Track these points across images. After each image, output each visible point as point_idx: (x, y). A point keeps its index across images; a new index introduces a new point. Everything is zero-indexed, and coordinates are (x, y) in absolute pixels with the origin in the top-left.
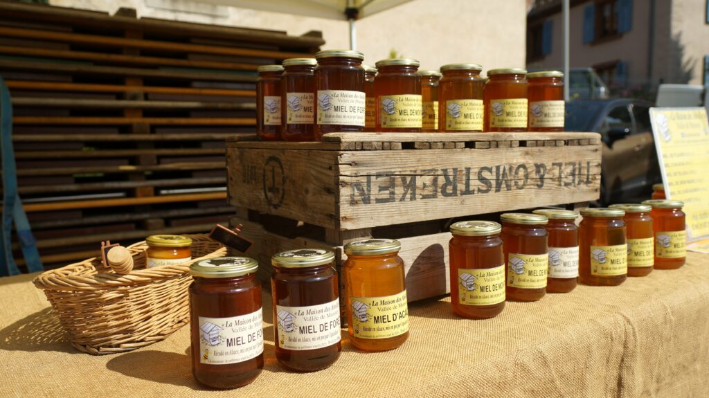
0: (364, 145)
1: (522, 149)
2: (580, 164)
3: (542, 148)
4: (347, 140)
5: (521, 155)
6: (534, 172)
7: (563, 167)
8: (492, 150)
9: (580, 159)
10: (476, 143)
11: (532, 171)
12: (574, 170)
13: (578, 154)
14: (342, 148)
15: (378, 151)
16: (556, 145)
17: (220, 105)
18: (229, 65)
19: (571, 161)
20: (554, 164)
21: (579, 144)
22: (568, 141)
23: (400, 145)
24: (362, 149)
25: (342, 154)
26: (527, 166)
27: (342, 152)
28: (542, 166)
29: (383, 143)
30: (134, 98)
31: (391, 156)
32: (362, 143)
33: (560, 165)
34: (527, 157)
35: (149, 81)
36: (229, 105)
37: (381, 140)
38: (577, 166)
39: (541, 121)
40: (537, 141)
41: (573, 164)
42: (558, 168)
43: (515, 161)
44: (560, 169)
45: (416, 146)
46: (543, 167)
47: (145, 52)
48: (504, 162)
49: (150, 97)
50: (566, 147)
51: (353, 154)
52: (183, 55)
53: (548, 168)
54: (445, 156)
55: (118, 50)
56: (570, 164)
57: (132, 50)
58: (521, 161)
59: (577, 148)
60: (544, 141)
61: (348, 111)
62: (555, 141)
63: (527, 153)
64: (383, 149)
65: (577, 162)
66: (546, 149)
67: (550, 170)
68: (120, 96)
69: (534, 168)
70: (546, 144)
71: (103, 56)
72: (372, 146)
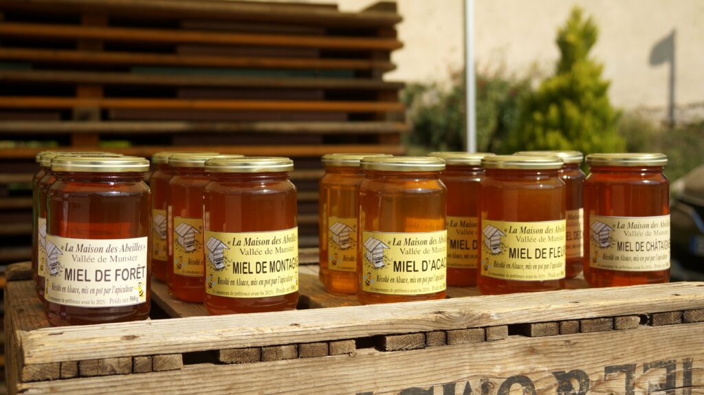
0: (82, 367)
1: (519, 340)
2: (687, 364)
3: (573, 337)
4: (39, 361)
5: (515, 355)
6: (554, 390)
7: (637, 375)
8: (432, 351)
9: (687, 352)
10: (388, 339)
11: (550, 388)
12: (671, 378)
13: (682, 342)
14: (25, 378)
15: (120, 378)
16: (614, 328)
17: (220, 127)
18: (242, 61)
19: (662, 357)
20: (609, 370)
21: (684, 320)
22: (651, 315)
23: (179, 358)
24: (79, 375)
25: (26, 390)
26: (533, 378)
27: (25, 386)
28: (578, 375)
29: (133, 358)
30: (85, 117)
31: (153, 385)
32: (78, 363)
33: (628, 370)
34: (533, 358)
35: (112, 91)
36: (233, 127)
37: (128, 353)
38: (680, 368)
39: (611, 258)
40: (559, 322)
41: (670, 366)
42: (624, 376)
43: (497, 370)
44: (629, 378)
45: (222, 359)
46: (578, 378)
47: (112, 46)
48: (466, 373)
49: (112, 114)
50: (645, 327)
51: (52, 389)
52: (169, 48)
53: (594, 378)
54: (300, 374)
55: (70, 44)
56: (659, 365)
57: (91, 43)
58: (516, 368)
59: (678, 329)
60: (579, 320)
61: (93, 279)
62: (614, 318)
63: (532, 351)
64: (133, 371)
65: (679, 360)
66: (588, 339)
67: (599, 383)
68: (66, 115)
69: (554, 381)
70: (584, 327)
71: (48, 54)
72: (104, 368)
